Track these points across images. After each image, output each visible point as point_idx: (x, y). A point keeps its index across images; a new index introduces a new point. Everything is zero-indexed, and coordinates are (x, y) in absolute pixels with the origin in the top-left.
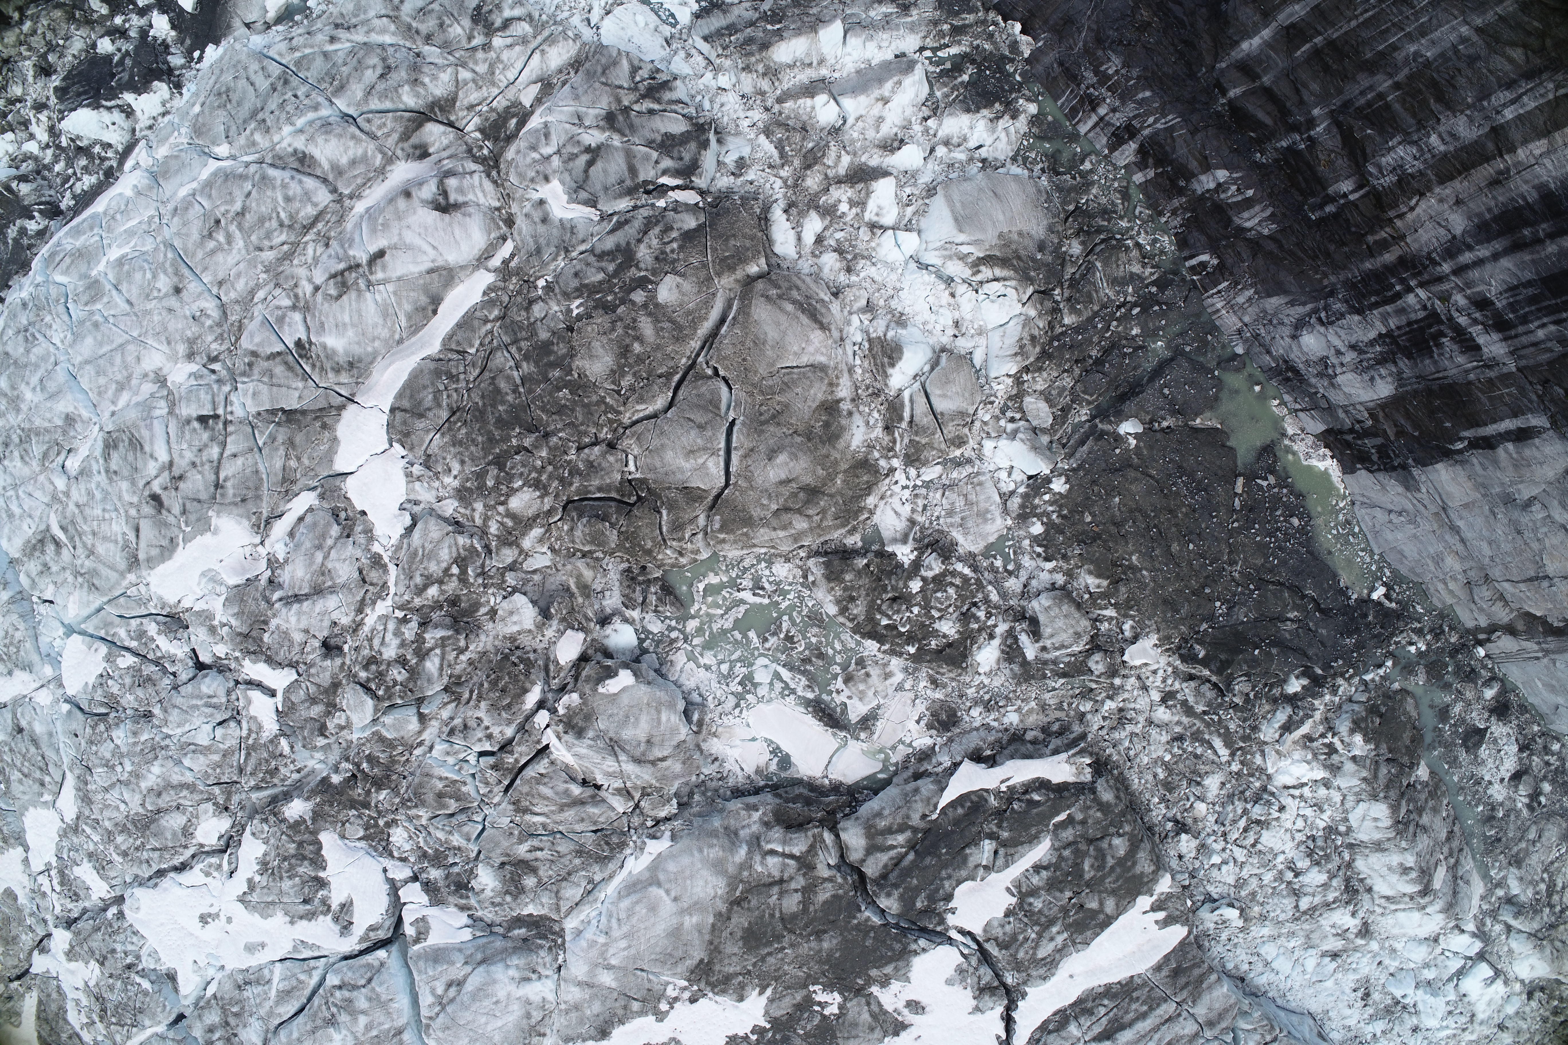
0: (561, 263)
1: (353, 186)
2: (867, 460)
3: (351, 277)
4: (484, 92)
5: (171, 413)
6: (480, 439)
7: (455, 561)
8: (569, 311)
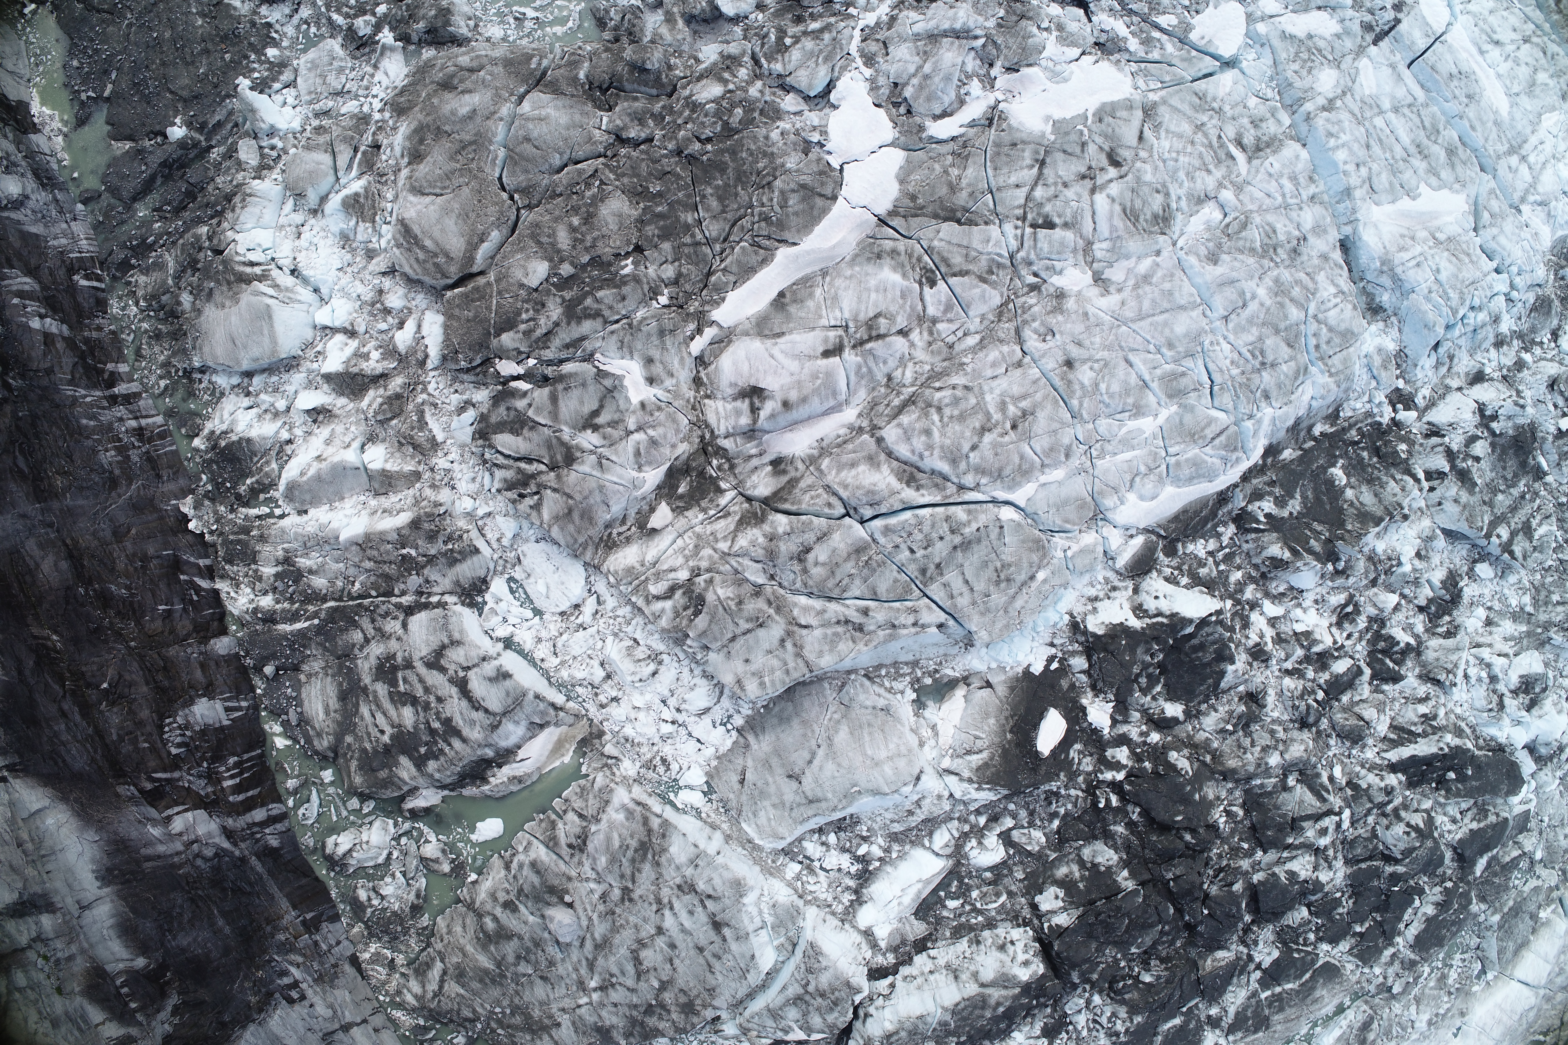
0: (639, 314)
1: (857, 442)
2: (399, 115)
3: (862, 334)
4: (709, 529)
5: (1090, 243)
6: (744, 155)
7: (787, 48)
8: (636, 264)
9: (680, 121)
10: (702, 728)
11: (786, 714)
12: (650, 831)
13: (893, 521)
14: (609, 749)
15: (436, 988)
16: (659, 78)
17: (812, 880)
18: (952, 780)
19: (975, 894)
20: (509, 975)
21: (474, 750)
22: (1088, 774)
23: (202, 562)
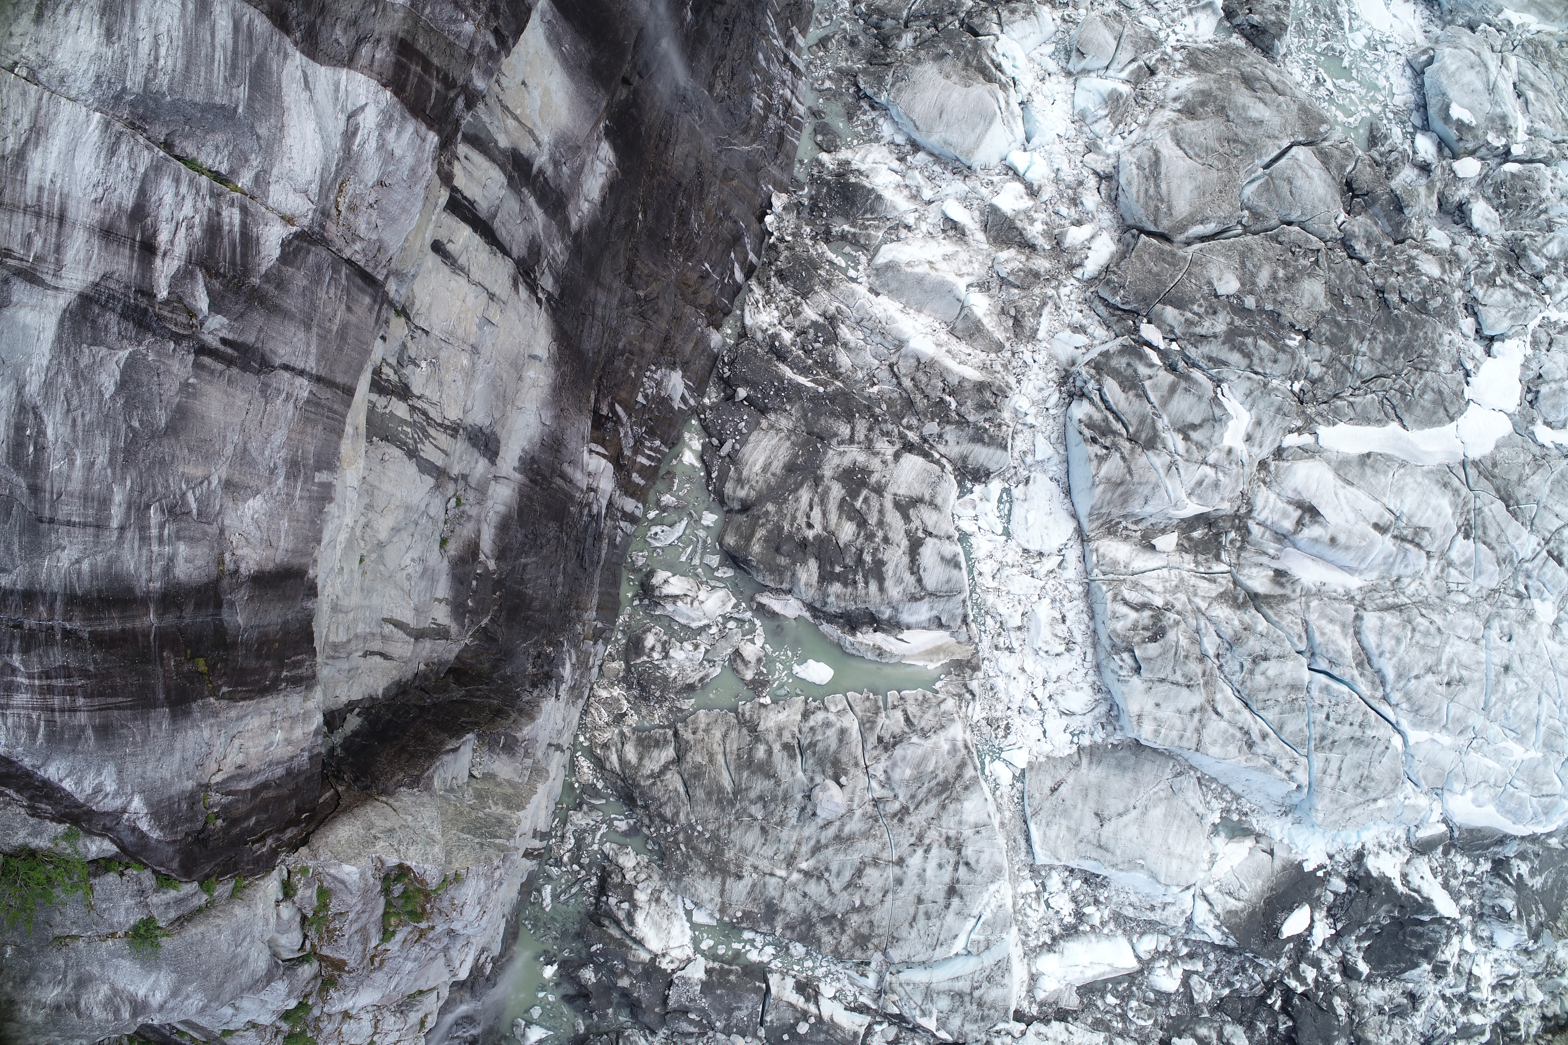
0: (1276, 383)
1: (1344, 606)
2: (1190, 66)
4: (1193, 581)
6: (1420, 334)
7: (1495, 285)
8: (1300, 344)
9: (1395, 269)
10: (1055, 724)
11: (1125, 763)
12: (959, 776)
13: (1334, 685)
14: (974, 685)
15: (657, 770)
16: (1401, 224)
17: (1034, 905)
18: (1202, 906)
19: (1134, 1004)
20: (738, 806)
21: (882, 604)
22: (1277, 971)
23: (752, 257)
